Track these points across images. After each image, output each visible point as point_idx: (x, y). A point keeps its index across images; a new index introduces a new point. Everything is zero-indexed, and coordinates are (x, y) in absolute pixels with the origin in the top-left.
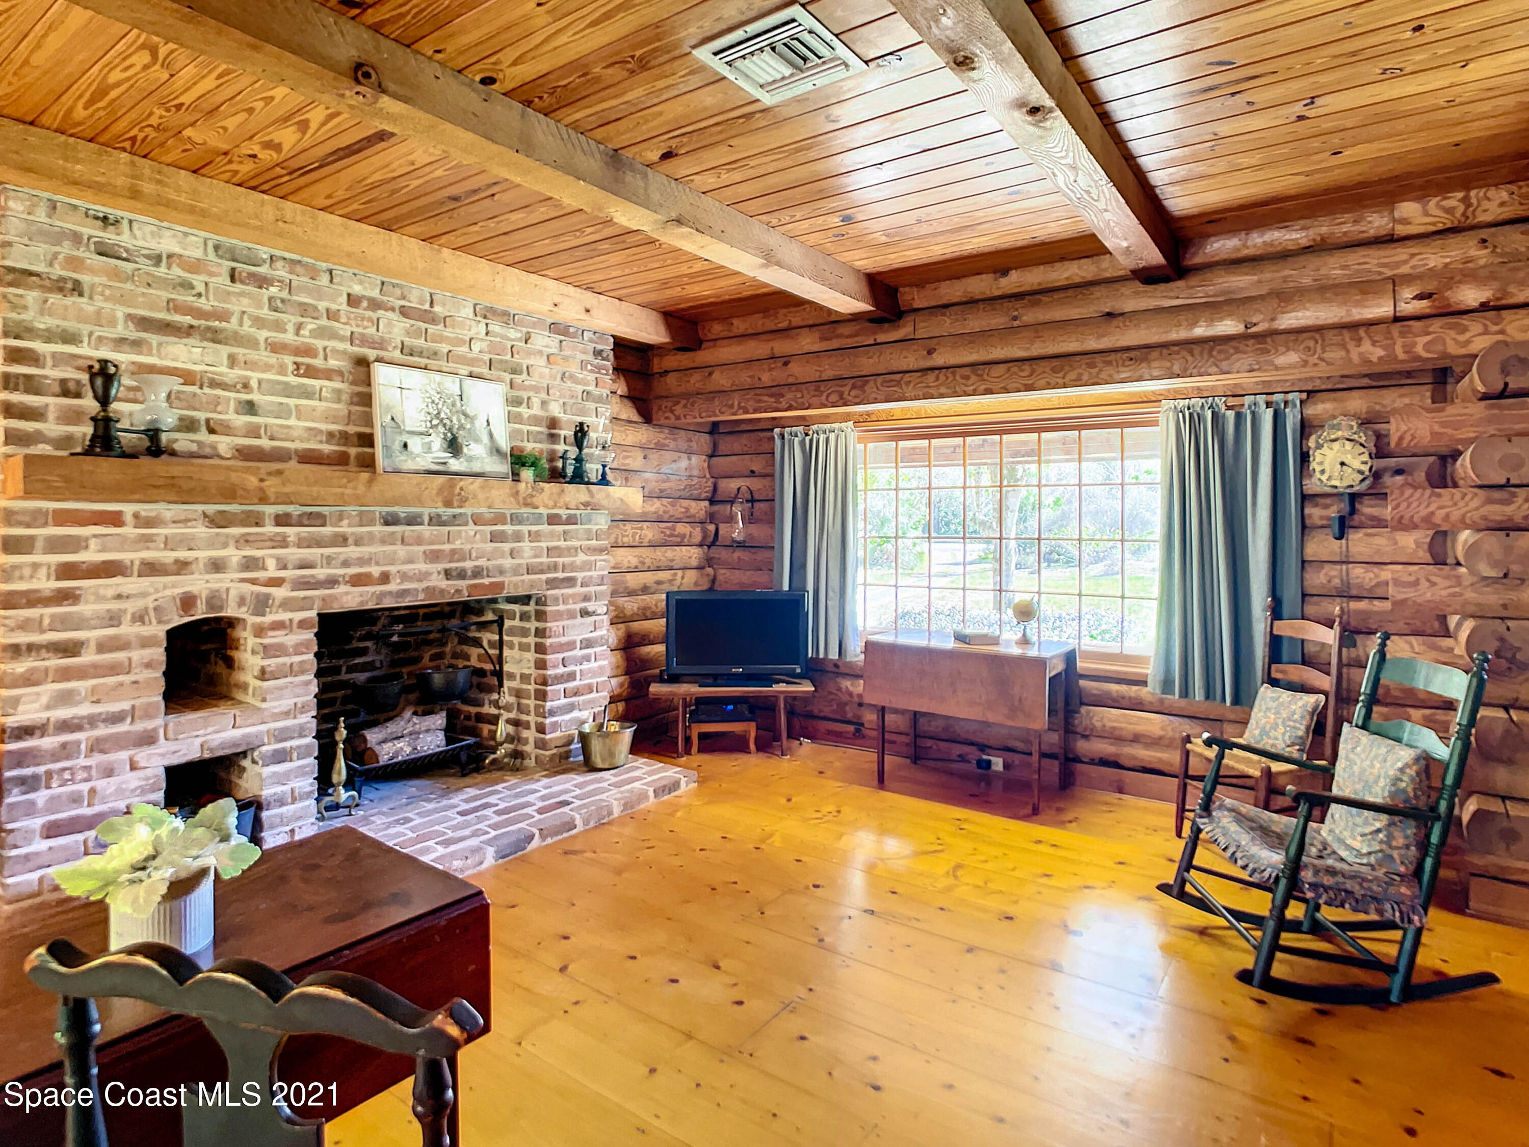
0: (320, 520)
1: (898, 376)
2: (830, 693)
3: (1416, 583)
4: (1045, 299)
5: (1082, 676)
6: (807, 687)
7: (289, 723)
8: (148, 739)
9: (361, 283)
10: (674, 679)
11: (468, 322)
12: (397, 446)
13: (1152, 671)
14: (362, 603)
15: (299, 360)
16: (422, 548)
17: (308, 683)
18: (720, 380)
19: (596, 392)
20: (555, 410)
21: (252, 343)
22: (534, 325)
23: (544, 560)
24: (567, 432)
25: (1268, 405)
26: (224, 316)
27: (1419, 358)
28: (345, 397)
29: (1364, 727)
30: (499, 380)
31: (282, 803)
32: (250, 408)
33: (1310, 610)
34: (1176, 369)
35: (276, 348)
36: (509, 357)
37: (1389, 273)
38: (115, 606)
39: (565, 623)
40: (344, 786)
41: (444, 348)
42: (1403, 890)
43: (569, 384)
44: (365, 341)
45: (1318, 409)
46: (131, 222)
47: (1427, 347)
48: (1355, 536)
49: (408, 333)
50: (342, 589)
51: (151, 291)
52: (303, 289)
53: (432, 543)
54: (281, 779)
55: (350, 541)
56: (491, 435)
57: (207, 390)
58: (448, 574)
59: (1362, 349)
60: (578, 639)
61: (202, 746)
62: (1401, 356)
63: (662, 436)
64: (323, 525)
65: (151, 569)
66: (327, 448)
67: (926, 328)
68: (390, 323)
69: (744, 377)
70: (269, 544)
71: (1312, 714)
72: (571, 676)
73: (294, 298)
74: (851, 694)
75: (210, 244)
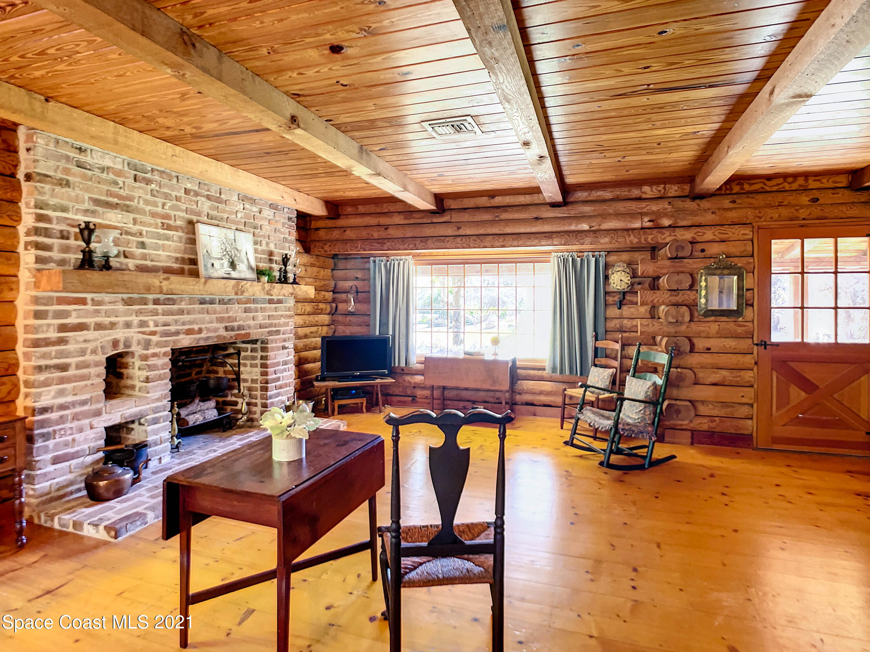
0: (173, 302)
1: (443, 238)
2: (400, 383)
3: (648, 325)
4: (510, 210)
5: (519, 368)
6: (390, 380)
7: (159, 404)
8: (98, 413)
9: (190, 183)
10: (323, 379)
11: (236, 203)
12: (209, 265)
13: (548, 365)
14: (190, 344)
15: (164, 221)
16: (215, 316)
17: (167, 384)
18: (350, 234)
19: (289, 238)
20: (272, 247)
21: (142, 212)
22: (263, 205)
23: (267, 321)
24: (277, 258)
25: (593, 256)
26: (130, 198)
27: (649, 243)
28: (183, 240)
29: (634, 376)
30: (249, 232)
31: (156, 444)
32: (143, 245)
33: (608, 336)
34: (563, 243)
35: (154, 215)
36: (252, 221)
37: (639, 211)
38: (84, 345)
39: (276, 353)
40: (176, 437)
41: (225, 216)
42: (650, 429)
43: (278, 234)
44: (193, 212)
45: (612, 258)
46: (91, 150)
47: (652, 239)
48: (624, 308)
49: (211, 208)
50: (181, 336)
51: (99, 186)
52: (166, 185)
53: (220, 314)
54: (156, 432)
55: (185, 312)
56: (248, 259)
57: (124, 236)
58: (226, 329)
59: (631, 238)
60: (281, 360)
61: (121, 416)
62: (643, 242)
63: (313, 259)
64: (174, 304)
65: (99, 327)
66: (176, 266)
67: (456, 217)
68: (203, 203)
69: (364, 234)
70: (151, 314)
71: (611, 376)
72: (278, 379)
73: (162, 190)
74: (410, 383)
75: (126, 162)
